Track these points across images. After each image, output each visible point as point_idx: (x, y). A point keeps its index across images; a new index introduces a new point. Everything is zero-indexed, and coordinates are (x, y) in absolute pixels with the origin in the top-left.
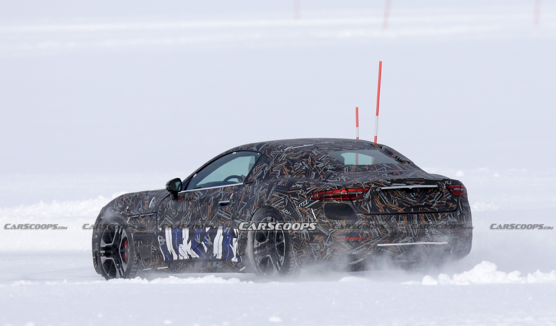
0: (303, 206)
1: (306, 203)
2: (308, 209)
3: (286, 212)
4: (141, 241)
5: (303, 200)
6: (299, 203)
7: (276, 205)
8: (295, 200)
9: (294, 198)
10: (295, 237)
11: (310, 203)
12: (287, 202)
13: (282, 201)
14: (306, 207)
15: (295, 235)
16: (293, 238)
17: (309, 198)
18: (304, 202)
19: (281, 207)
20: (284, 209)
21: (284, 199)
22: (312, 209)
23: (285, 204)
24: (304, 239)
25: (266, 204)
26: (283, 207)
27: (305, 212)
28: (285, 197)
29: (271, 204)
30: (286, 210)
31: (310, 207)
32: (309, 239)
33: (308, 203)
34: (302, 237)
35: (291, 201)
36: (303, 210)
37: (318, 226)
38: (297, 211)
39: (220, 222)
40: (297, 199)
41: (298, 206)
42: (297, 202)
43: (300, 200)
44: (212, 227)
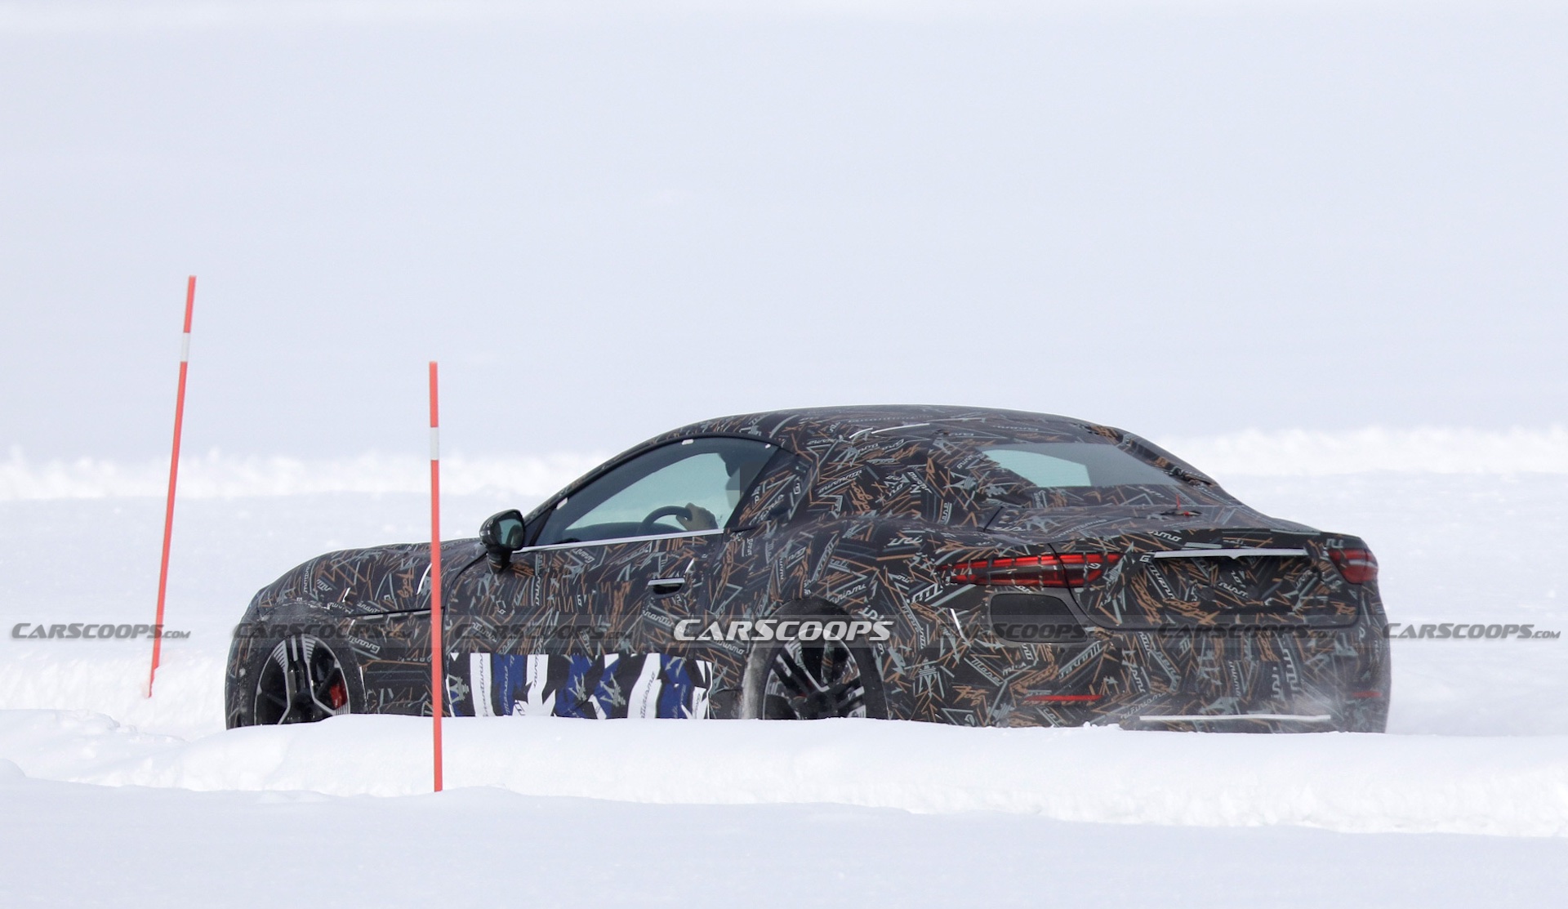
0: (926, 600)
1: (936, 593)
2: (942, 610)
3: (873, 615)
4: (390, 690)
5: (925, 584)
6: (913, 590)
7: (841, 597)
8: (900, 582)
9: (897, 577)
10: (898, 690)
11: (947, 591)
12: (874, 588)
13: (860, 583)
14: (934, 605)
15: (898, 682)
16: (893, 692)
17: (944, 579)
18: (928, 589)
19: (858, 601)
20: (867, 609)
21: (866, 579)
22: (952, 610)
23: (868, 592)
24: (927, 696)
25: (807, 592)
26: (863, 601)
27: (933, 616)
28: (870, 574)
29: (824, 592)
30: (873, 611)
31: (948, 605)
32: (943, 695)
33: (941, 591)
34: (921, 689)
35: (886, 585)
36: (925, 613)
37: (971, 659)
38: (907, 614)
39: (653, 641)
40: (905, 581)
41: (911, 601)
42: (908, 589)
43: (914, 582)
44: (628, 652)
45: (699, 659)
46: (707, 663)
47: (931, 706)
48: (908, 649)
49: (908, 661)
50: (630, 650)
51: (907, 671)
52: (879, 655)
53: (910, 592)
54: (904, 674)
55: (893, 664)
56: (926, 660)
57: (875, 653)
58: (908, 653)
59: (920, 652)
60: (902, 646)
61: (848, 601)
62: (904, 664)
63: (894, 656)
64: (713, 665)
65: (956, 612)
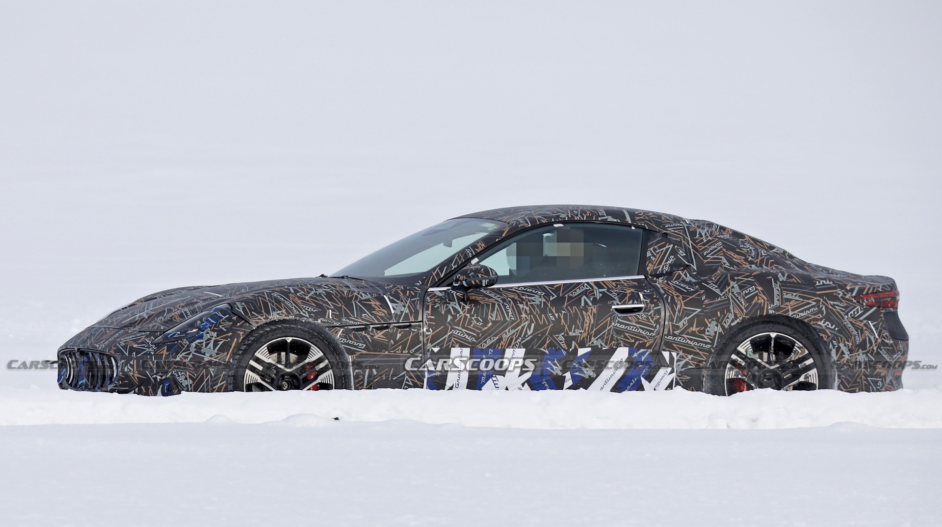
0: (856, 316)
1: (859, 312)
2: (865, 322)
3: (828, 325)
4: (374, 370)
5: (852, 307)
7: (802, 314)
8: (838, 305)
9: (835, 303)
10: (846, 369)
11: (866, 311)
12: (824, 309)
14: (861, 318)
15: (847, 364)
16: (843, 370)
17: (862, 303)
18: (855, 310)
19: (816, 317)
20: (823, 321)
21: (816, 304)
22: (870, 322)
23: (820, 311)
24: (861, 371)
25: (771, 312)
26: (819, 316)
27: (861, 325)
29: (788, 311)
30: (827, 322)
31: (867, 318)
32: (869, 371)
33: (862, 311)
35: (830, 307)
36: (857, 323)
37: (881, 350)
38: (847, 324)
39: (621, 340)
40: (841, 305)
41: (848, 316)
42: (844, 309)
43: (846, 306)
44: (600, 347)
45: (665, 350)
46: (672, 352)
47: (863, 377)
48: (850, 344)
49: (851, 351)
50: (601, 345)
51: (851, 356)
52: (834, 348)
53: (846, 311)
54: (849, 358)
55: (843, 353)
56: (860, 350)
57: (831, 346)
58: (850, 347)
59: (857, 346)
60: (846, 343)
61: (808, 317)
62: (849, 353)
63: (843, 348)
64: (678, 354)
65: (872, 323)
